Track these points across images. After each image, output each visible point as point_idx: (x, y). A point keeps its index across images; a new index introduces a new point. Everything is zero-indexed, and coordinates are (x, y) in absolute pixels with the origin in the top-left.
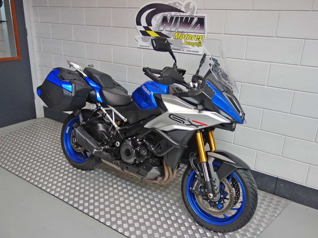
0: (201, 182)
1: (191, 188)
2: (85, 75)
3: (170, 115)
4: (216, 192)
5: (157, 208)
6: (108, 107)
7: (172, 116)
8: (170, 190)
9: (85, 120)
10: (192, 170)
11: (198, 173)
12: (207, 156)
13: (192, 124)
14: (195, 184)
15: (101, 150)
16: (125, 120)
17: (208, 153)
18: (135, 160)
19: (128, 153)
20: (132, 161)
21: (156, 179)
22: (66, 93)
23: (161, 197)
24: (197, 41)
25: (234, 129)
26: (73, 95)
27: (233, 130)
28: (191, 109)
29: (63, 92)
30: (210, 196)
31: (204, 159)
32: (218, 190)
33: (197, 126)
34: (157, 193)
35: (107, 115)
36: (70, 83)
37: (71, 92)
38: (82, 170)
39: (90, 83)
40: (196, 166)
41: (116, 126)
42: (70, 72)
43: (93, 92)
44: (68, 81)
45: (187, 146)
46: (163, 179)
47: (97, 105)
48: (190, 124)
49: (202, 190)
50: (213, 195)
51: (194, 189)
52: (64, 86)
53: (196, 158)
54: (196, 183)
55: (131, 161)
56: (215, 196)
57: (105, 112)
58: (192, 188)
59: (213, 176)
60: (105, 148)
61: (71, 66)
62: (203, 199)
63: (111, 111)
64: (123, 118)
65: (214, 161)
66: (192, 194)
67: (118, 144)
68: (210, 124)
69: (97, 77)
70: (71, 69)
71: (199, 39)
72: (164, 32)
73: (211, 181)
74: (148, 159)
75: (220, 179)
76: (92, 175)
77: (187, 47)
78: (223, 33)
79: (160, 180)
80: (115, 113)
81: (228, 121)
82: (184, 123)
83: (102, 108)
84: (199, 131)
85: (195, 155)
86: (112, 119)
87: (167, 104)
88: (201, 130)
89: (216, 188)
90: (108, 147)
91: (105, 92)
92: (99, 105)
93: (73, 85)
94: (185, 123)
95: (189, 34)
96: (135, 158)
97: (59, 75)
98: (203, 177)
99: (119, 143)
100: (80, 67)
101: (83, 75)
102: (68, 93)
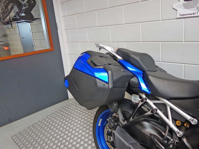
2: (119, 57)
6: (159, 100)
9: (126, 118)
16: (194, 122)
22: (100, 84)
26: (111, 86)
29: (96, 83)
35: (159, 111)
36: (105, 70)
37: (108, 83)
39: (129, 68)
41: (176, 129)
42: (101, 56)
43: (134, 80)
44: (102, 67)
47: (141, 97)
52: (97, 75)
57: (154, 107)
63: (164, 105)
64: (189, 117)
69: (137, 58)
70: (102, 51)
80: (171, 108)
83: (148, 101)
86: (168, 117)
92: (144, 96)
93: (109, 72)
97: (89, 61)
100: (111, 49)
101: (117, 58)
102: (104, 85)
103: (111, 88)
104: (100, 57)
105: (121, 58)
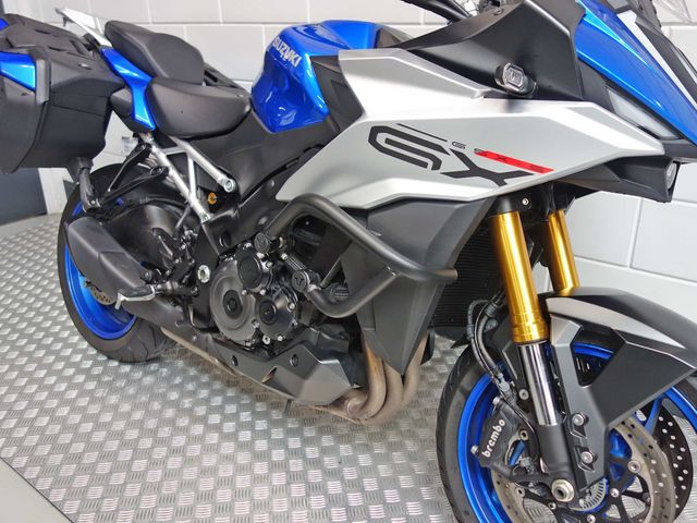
0: (521, 426)
1: (474, 449)
2: (104, 42)
3: (376, 130)
4: (589, 475)
5: (348, 509)
6: (175, 145)
7: (381, 138)
8: (401, 433)
9: (96, 193)
10: (480, 374)
11: (504, 386)
12: (545, 316)
13: (474, 171)
14: (494, 436)
15: (148, 298)
16: (229, 186)
17: (549, 301)
18: (259, 334)
19: (235, 307)
20: (249, 337)
21: (339, 402)
23: (369, 463)
25: (671, 190)
27: (664, 194)
28: (471, 94)
29: (3, 90)
30: (561, 493)
31: (531, 329)
32: (599, 469)
33: (499, 179)
34: (355, 448)
35: (173, 172)
36: (30, 59)
37: (34, 90)
38: (122, 361)
39: (117, 67)
40: (497, 358)
41: (200, 210)
43: (122, 95)
44: (24, 51)
45: (455, 273)
46: (365, 404)
48: (464, 168)
49: (525, 462)
50: (577, 488)
51: (487, 454)
53: (494, 324)
54: (498, 429)
55: (245, 336)
56: (581, 491)
57: (166, 163)
58: (482, 448)
59: (572, 406)
60: (165, 290)
61: (66, 19)
62: (529, 495)
63: (184, 156)
64: (220, 177)
65: (580, 335)
66: (481, 473)
67: (205, 273)
68: (561, 165)
69: (142, 44)
73: (564, 428)
74: (304, 327)
75: (608, 416)
76: (148, 380)
79: (355, 407)
80: (195, 163)
81: (653, 148)
82: (437, 164)
83: (154, 149)
84: (507, 205)
85: (490, 310)
86: (188, 184)
87: (360, 86)
88: (514, 197)
89: (587, 457)
90: (176, 285)
91: (160, 92)
92: (147, 138)
93: (40, 64)
94: (444, 168)
96: (257, 325)
98: (527, 406)
99: (207, 271)
100: (95, 22)
101: (99, 44)
102: (24, 94)
103: (42, 101)
104: (38, 31)
105: (110, 45)
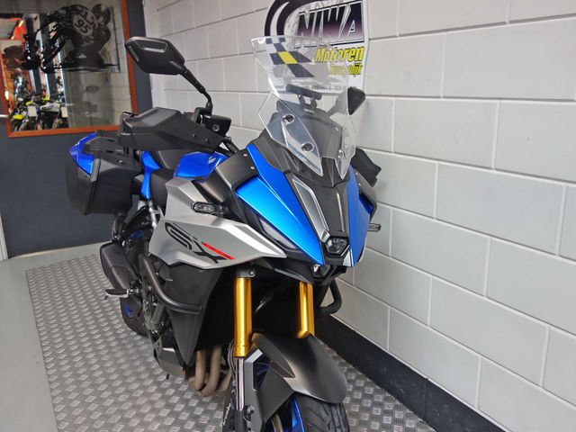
3: (167, 224)
6: (157, 209)
13: (205, 253)
24: (352, 63)
31: (242, 349)
33: (214, 260)
44: (92, 153)
48: (200, 250)
60: (136, 293)
71: (354, 57)
72: (302, 51)
77: (335, 80)
78: (397, 35)
81: (279, 254)
82: (190, 246)
94: (193, 249)
95: (339, 47)
102: (86, 177)
103: (93, 181)
